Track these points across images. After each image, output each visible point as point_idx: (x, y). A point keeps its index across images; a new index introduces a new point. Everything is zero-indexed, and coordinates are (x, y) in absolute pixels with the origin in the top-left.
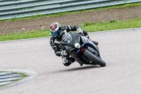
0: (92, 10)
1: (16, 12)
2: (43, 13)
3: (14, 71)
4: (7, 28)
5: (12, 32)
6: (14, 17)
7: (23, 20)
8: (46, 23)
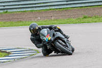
0: (89, 7)
1: (34, 6)
2: (53, 7)
4: (27, 17)
5: (30, 20)
6: (32, 9)
7: (39, 12)
8: (55, 15)
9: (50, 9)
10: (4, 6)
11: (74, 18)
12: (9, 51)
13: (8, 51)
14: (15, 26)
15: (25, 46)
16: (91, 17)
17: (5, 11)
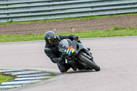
0: (122, 15)
1: (48, 13)
2: (74, 16)
3: (44, 70)
4: (39, 28)
5: (43, 32)
6: (46, 18)
7: (55, 21)
8: (76, 26)
9: (70, 18)
10: (8, 14)
11: (101, 29)
12: (15, 74)
13: (13, 74)
14: (23, 40)
15: (36, 67)
16: (124, 28)
17: (10, 20)
